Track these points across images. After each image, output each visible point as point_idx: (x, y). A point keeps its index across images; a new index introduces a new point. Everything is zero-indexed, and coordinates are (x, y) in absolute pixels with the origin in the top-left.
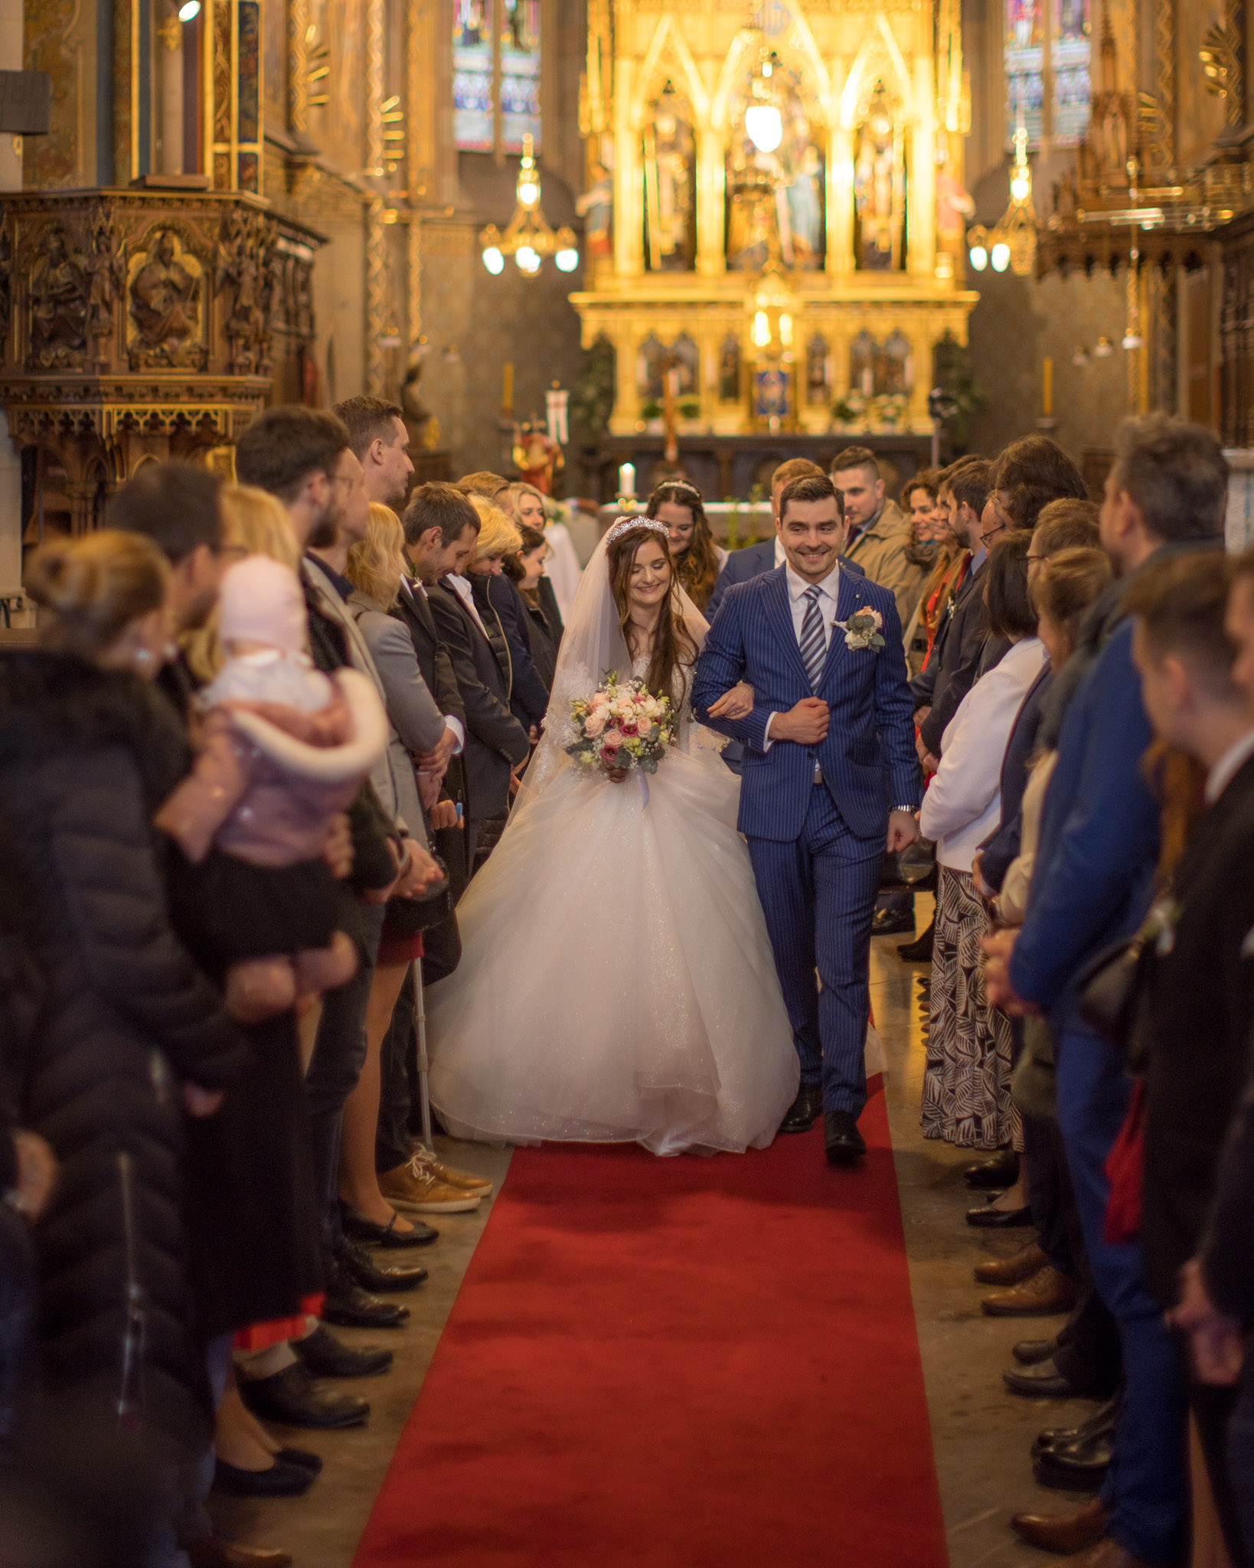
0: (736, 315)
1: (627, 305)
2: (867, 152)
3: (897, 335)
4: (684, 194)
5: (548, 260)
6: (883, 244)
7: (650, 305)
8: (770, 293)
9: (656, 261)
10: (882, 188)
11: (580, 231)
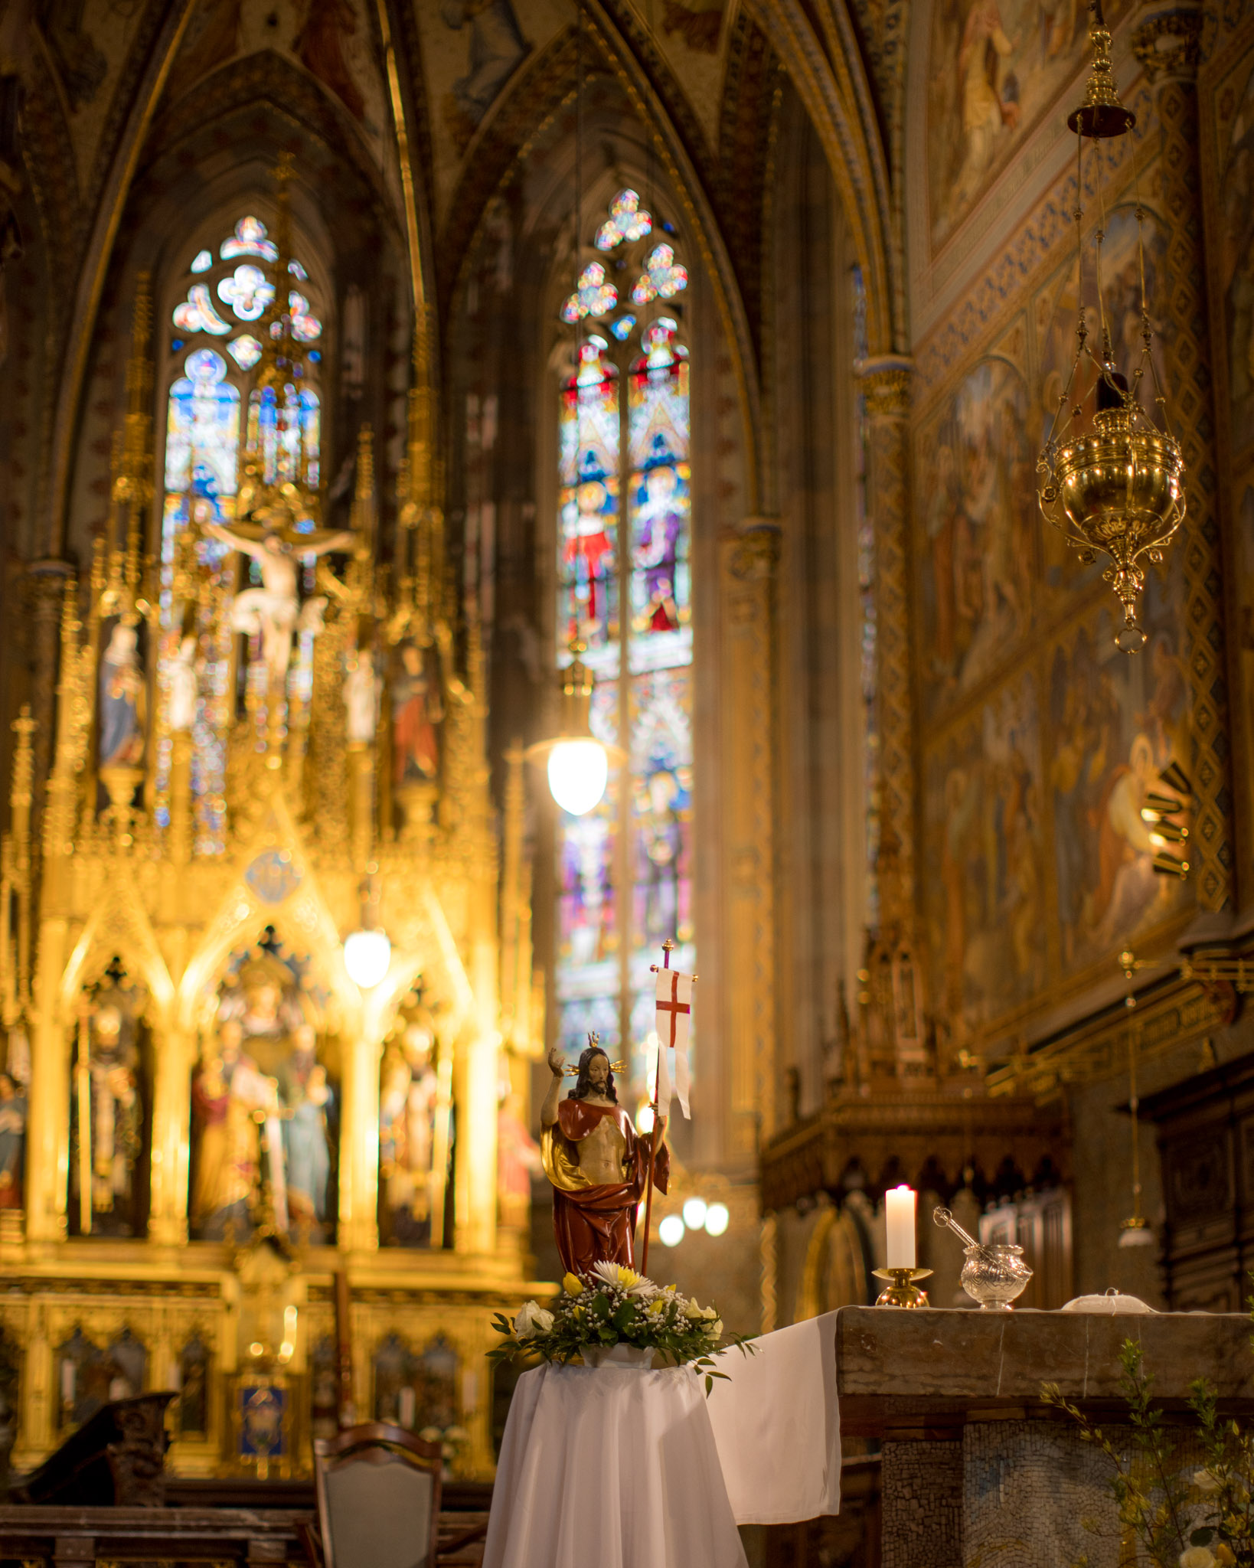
1: (47, 1283)
2: (400, 1077)
3: (441, 1342)
4: (132, 1123)
6: (419, 1211)
10: (419, 1129)
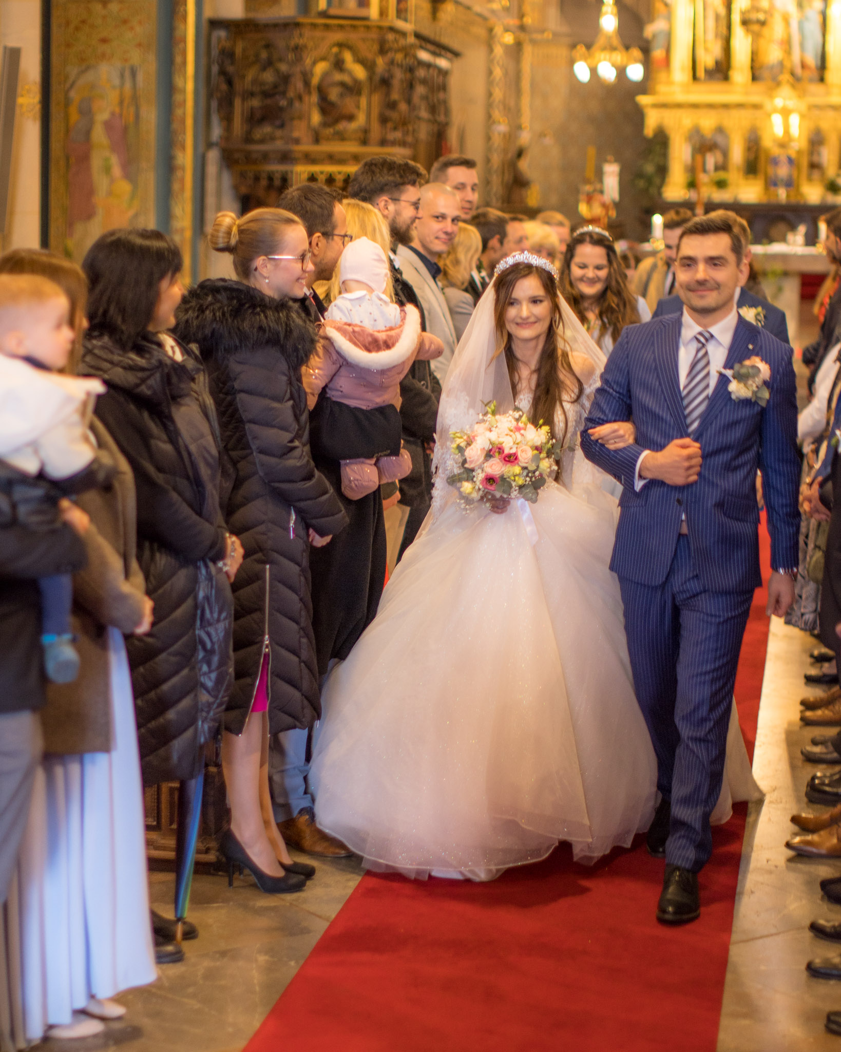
0: (758, 113)
1: (679, 106)
4: (724, 23)
5: (621, 72)
7: (695, 106)
8: (784, 98)
9: (701, 73)
11: (646, 50)
